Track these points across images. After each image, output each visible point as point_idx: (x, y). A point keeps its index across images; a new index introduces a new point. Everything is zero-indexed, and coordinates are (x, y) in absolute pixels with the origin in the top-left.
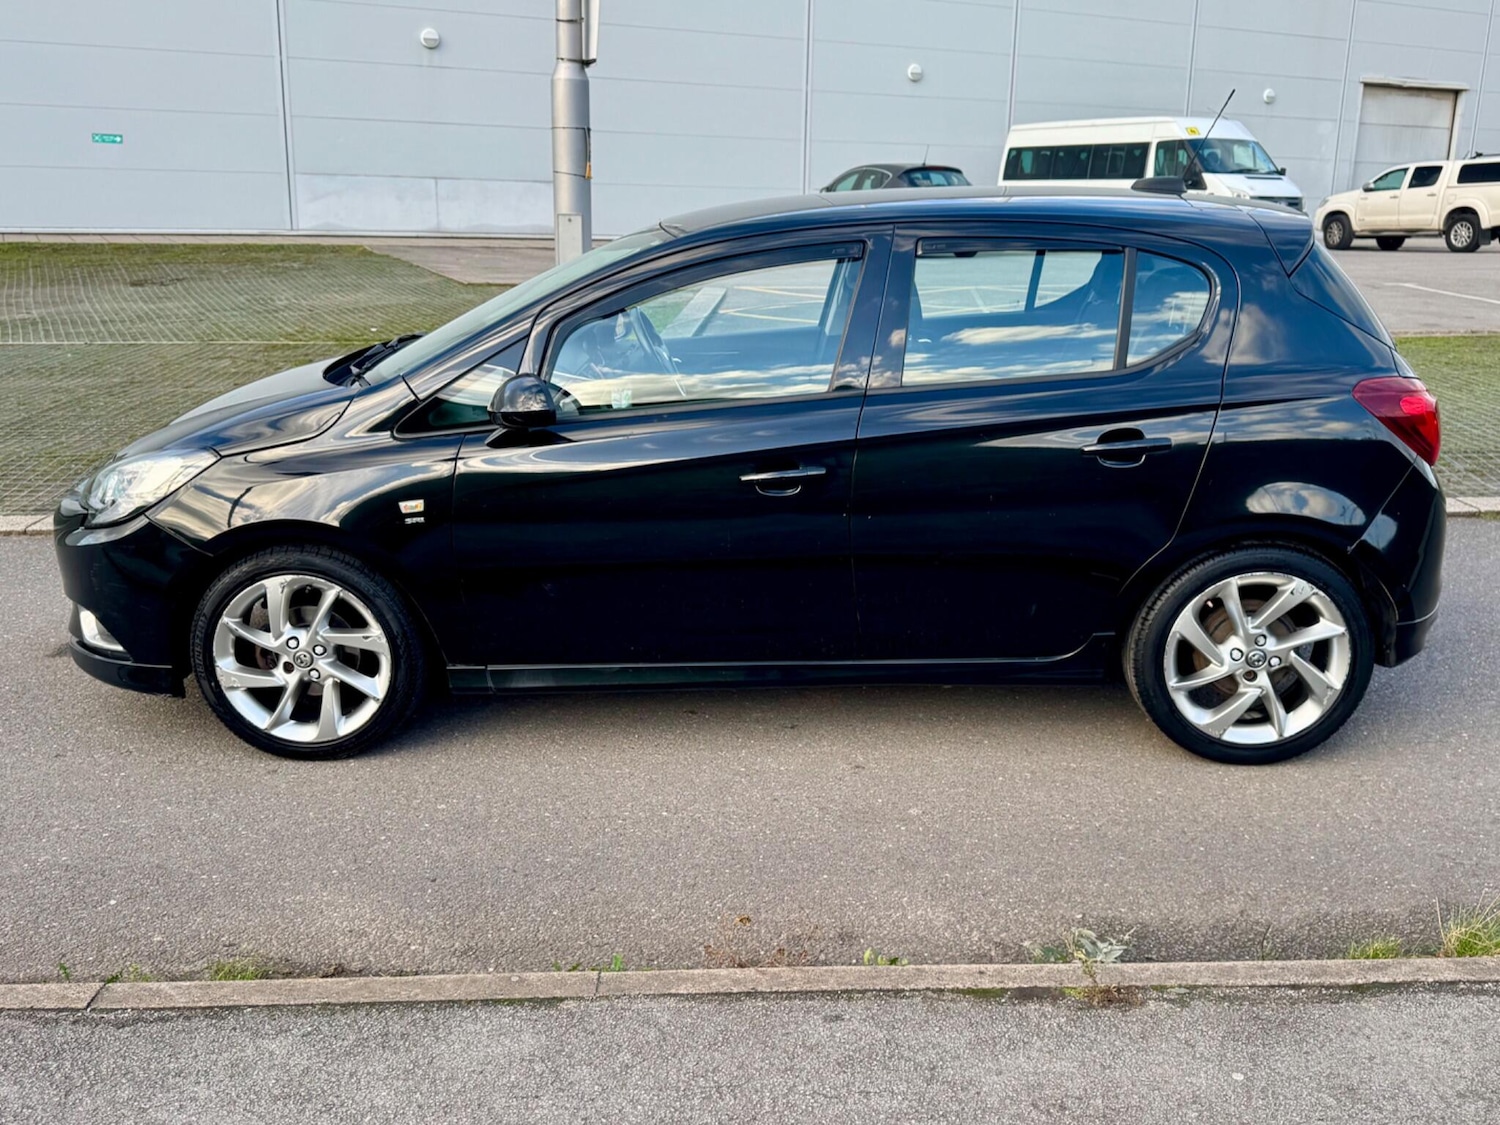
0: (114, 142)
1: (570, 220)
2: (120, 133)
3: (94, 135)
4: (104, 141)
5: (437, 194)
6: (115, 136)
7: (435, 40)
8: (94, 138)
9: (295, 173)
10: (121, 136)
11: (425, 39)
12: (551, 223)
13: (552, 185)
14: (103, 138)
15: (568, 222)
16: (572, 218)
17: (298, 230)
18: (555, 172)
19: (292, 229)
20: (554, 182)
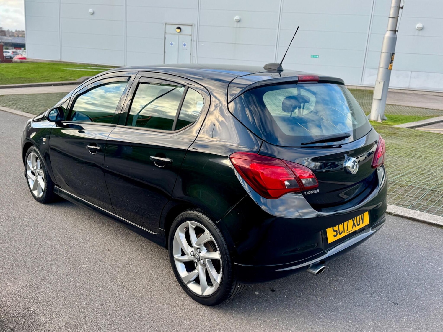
0: (316, 57)
1: (380, 83)
2: (318, 55)
3: (312, 55)
4: (314, 57)
5: (411, 76)
6: (317, 56)
7: (421, 27)
8: (311, 56)
9: (366, 68)
10: (318, 56)
11: (418, 27)
12: (374, 83)
13: (377, 70)
14: (314, 56)
15: (378, 83)
16: (381, 82)
17: (363, 85)
18: (379, 67)
19: (361, 84)
20: (378, 69)
